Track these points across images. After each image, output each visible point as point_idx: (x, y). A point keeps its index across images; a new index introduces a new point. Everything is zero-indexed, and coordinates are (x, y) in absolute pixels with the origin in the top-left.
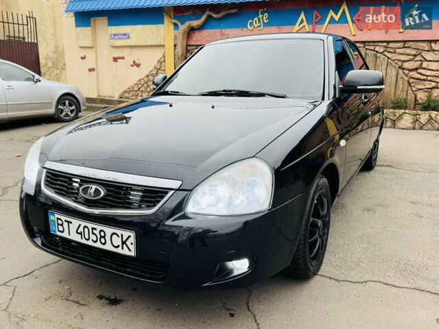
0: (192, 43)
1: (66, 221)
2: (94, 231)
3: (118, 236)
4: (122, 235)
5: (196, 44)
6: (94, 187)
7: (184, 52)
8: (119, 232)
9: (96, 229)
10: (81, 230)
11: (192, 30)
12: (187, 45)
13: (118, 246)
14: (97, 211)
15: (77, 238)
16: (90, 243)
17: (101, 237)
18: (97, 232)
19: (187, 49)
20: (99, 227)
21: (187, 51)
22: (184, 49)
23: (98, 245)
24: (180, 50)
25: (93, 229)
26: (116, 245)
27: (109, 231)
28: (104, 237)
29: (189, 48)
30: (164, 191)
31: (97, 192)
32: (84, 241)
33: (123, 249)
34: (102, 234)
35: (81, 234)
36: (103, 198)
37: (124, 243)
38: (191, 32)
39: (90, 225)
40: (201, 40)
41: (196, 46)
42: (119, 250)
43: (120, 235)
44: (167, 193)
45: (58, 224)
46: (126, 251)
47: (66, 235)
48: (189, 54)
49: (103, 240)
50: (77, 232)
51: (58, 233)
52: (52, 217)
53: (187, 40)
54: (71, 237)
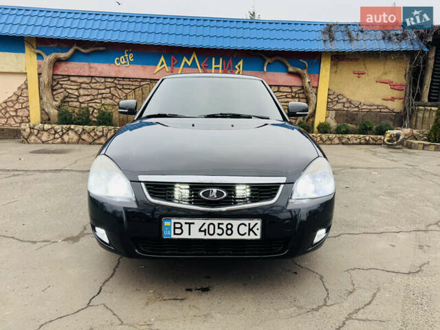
0: (59, 73)
1: (186, 223)
2: (221, 226)
3: (246, 225)
4: (249, 224)
5: (63, 74)
6: (215, 190)
7: (51, 81)
8: (246, 222)
9: (222, 224)
10: (206, 227)
11: (58, 61)
12: (53, 75)
13: (245, 233)
14: (224, 209)
15: (201, 236)
16: (216, 237)
17: (228, 229)
18: (224, 227)
19: (53, 78)
20: (225, 222)
21: (53, 80)
22: (51, 78)
23: (225, 237)
24: (46, 78)
25: (219, 224)
26: (243, 233)
27: (236, 223)
28: (231, 229)
29: (55, 77)
30: (276, 186)
31: (219, 194)
32: (208, 237)
33: (249, 235)
34: (229, 227)
35: (205, 231)
36: (226, 198)
37: (250, 230)
38: (57, 63)
39: (216, 222)
40: (68, 71)
42: (246, 237)
43: (248, 225)
44: (279, 187)
45: (175, 228)
46: (252, 237)
47: (185, 236)
48: (55, 83)
49: (229, 232)
50: (200, 231)
51: (173, 236)
52: (166, 223)
53: (54, 70)
54: (192, 237)
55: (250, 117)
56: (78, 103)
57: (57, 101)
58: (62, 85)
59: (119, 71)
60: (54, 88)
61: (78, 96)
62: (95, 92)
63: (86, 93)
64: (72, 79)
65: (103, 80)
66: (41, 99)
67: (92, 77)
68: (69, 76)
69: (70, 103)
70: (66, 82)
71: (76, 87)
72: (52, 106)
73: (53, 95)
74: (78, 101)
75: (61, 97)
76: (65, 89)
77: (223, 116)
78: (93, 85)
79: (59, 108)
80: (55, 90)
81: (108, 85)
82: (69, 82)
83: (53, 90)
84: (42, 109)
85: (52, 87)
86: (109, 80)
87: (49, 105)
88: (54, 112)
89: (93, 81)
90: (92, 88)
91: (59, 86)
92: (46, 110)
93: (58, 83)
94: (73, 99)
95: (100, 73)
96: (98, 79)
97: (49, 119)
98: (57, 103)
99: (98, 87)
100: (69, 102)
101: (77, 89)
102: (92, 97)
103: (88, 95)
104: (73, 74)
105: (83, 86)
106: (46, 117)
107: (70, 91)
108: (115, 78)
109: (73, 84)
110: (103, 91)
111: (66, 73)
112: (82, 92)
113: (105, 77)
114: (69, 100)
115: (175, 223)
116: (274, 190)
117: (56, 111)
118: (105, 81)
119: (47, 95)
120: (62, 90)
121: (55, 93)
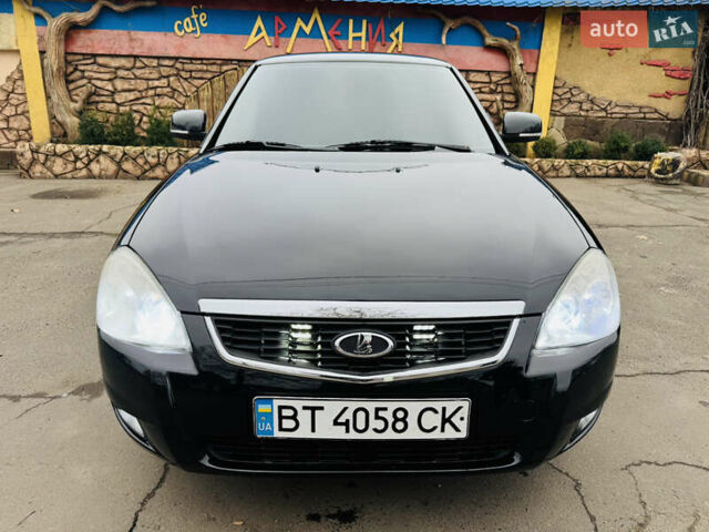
0: (76, 50)
1: (305, 408)
2: (381, 414)
3: (436, 412)
4: (444, 409)
5: (84, 51)
6: (368, 336)
7: (63, 65)
8: (438, 405)
9: (385, 409)
10: (348, 415)
11: (73, 28)
12: (67, 53)
13: (435, 428)
14: (388, 377)
15: (339, 433)
16: (370, 435)
17: (397, 420)
18: (388, 415)
19: (66, 60)
20: (392, 405)
21: (68, 63)
22: (62, 60)
23: (390, 435)
24: (53, 60)
25: (377, 410)
26: (429, 428)
27: (414, 407)
28: (404, 420)
29: (70, 58)
31: (378, 344)
32: (353, 435)
33: (443, 430)
34: (400, 415)
35: (346, 424)
36: (393, 353)
37: (445, 420)
38: (71, 32)
39: (371, 406)
40: (93, 47)
41: (83, 54)
42: (437, 435)
43: (440, 411)
45: (281, 418)
46: (450, 433)
47: (304, 432)
48: (71, 69)
49: (400, 426)
50: (336, 423)
51: (278, 434)
52: (262, 408)
53: (67, 45)
54: (318, 435)
55: (430, 148)
56: (114, 105)
57: (76, 102)
58: (83, 71)
59: (182, 45)
60: (71, 77)
61: (113, 93)
62: (142, 85)
63: (126, 86)
64: (101, 60)
65: (155, 63)
66: (48, 97)
67: (136, 57)
68: (94, 56)
69: (100, 106)
70: (89, 68)
71: (107, 76)
72: (69, 111)
73: (69, 91)
74: (113, 102)
75: (81, 94)
76: (90, 79)
77: (377, 147)
78: (138, 72)
79: (80, 113)
80: (73, 81)
81: (165, 71)
82: (95, 67)
83: (68, 82)
84: (52, 117)
85: (67, 75)
86: (166, 62)
87: (62, 109)
88: (72, 122)
89: (138, 64)
90: (136, 78)
91: (78, 74)
92: (59, 117)
93: (76, 69)
94: (104, 98)
95: (150, 49)
96: (145, 61)
97: (65, 134)
98: (77, 106)
99: (146, 76)
100: (97, 102)
101: (110, 80)
102: (138, 95)
103: (129, 91)
104: (100, 52)
105: (121, 73)
106: (59, 131)
107: (99, 83)
108: (176, 59)
109: (102, 70)
110: (156, 83)
111: (89, 51)
112: (119, 84)
113: (158, 58)
114: (97, 99)
115: (281, 408)
116: (498, 332)
117: (76, 120)
118: (159, 65)
119: (59, 90)
120: (85, 81)
121: (72, 86)
